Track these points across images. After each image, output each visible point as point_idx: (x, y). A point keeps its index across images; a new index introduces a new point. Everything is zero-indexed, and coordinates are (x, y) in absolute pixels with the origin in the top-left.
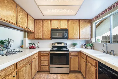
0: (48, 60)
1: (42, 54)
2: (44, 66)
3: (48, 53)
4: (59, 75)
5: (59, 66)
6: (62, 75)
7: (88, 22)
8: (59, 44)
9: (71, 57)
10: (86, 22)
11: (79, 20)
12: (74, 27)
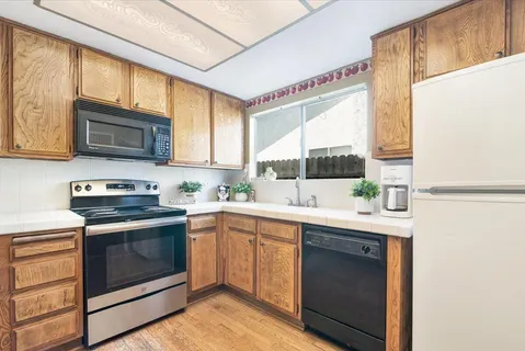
0: (73, 279)
1: (20, 252)
2: (45, 322)
3: (71, 237)
4: (144, 333)
5: (144, 289)
6: (157, 325)
7: (237, 109)
8: (115, 186)
9: (193, 236)
10: (231, 105)
11: (211, 92)
12: (195, 118)
